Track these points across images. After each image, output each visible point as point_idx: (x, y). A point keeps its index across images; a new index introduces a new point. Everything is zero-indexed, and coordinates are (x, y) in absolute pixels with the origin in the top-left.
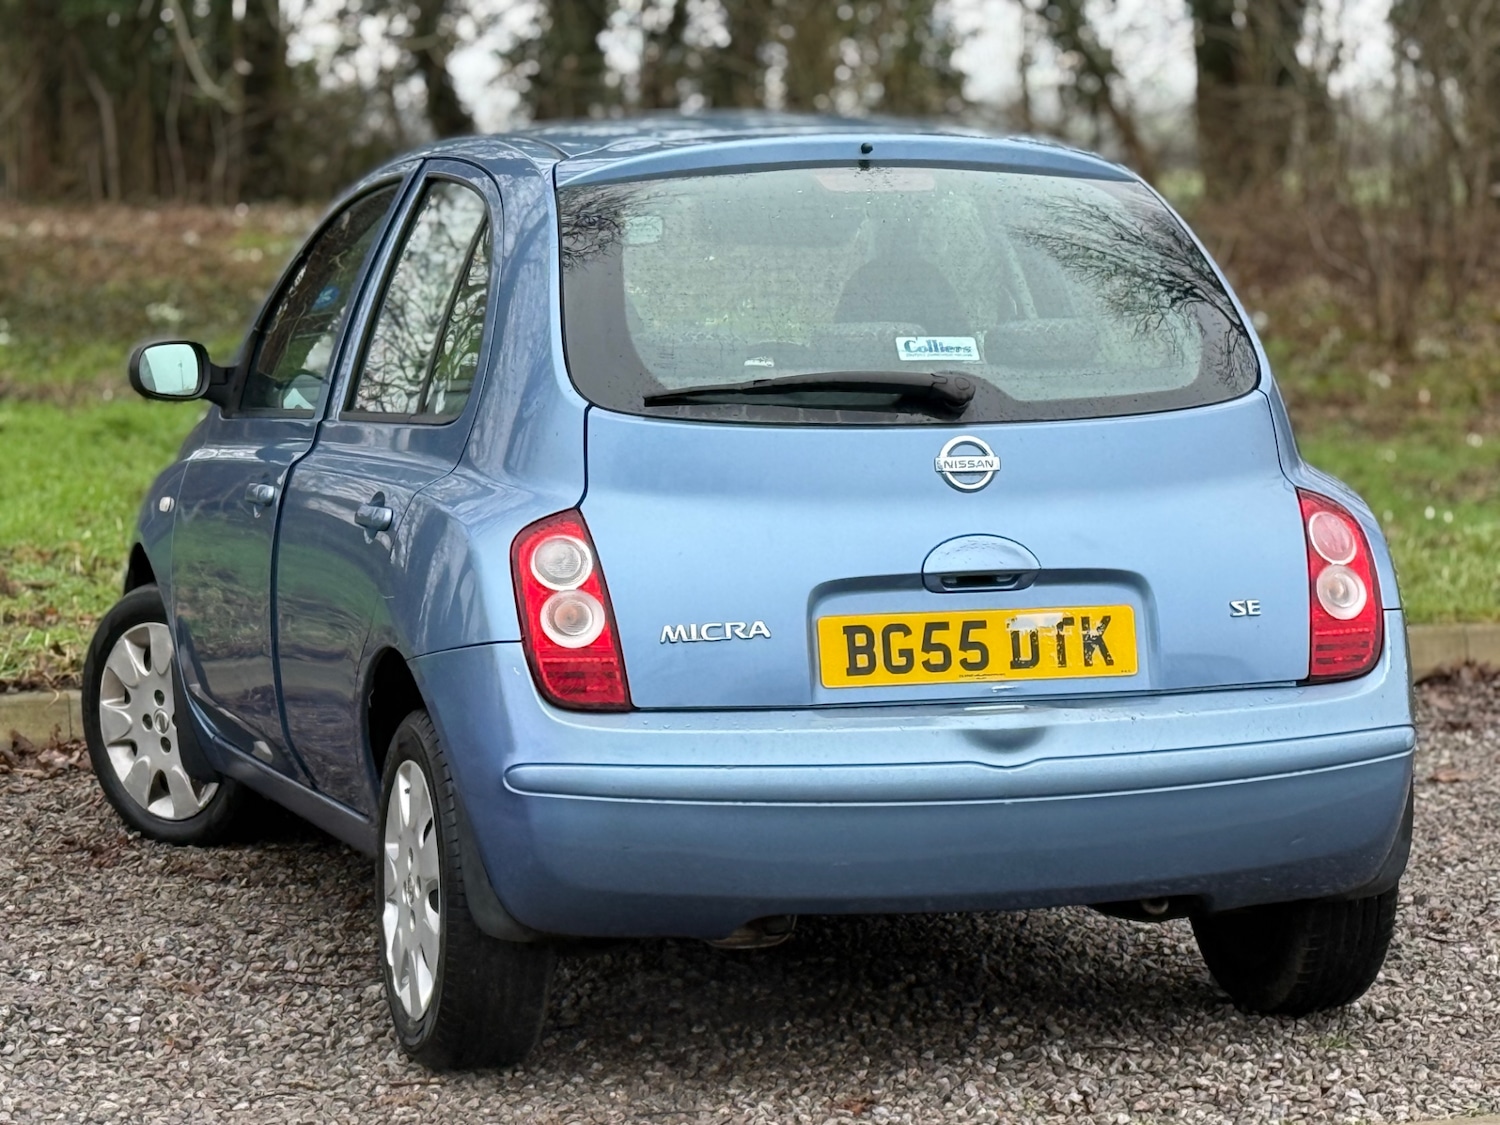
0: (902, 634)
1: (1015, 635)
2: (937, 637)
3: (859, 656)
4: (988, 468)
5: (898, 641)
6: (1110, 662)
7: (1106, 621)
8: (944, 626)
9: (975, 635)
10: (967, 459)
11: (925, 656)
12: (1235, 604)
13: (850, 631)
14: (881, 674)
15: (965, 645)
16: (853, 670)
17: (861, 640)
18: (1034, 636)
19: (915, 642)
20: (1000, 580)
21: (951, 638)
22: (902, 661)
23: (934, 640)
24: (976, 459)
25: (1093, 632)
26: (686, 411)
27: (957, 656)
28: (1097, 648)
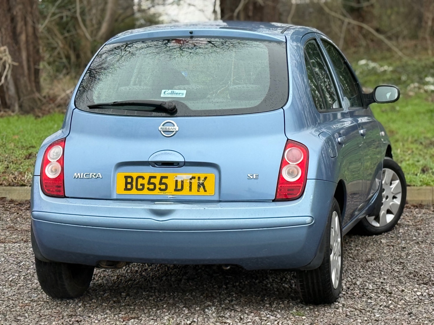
0: (142, 179)
1: (177, 181)
2: (152, 180)
3: (128, 185)
4: (174, 130)
5: (140, 181)
6: (205, 191)
7: (206, 178)
8: (155, 177)
9: (164, 181)
10: (168, 127)
11: (148, 186)
12: (249, 175)
13: (126, 177)
14: (134, 191)
15: (161, 183)
16: (126, 189)
17: (129, 180)
18: (182, 182)
19: (145, 182)
20: (175, 164)
21: (156, 181)
22: (141, 187)
23: (151, 181)
24: (170, 127)
25: (201, 182)
26: (97, 110)
27: (158, 186)
28: (202, 187)
